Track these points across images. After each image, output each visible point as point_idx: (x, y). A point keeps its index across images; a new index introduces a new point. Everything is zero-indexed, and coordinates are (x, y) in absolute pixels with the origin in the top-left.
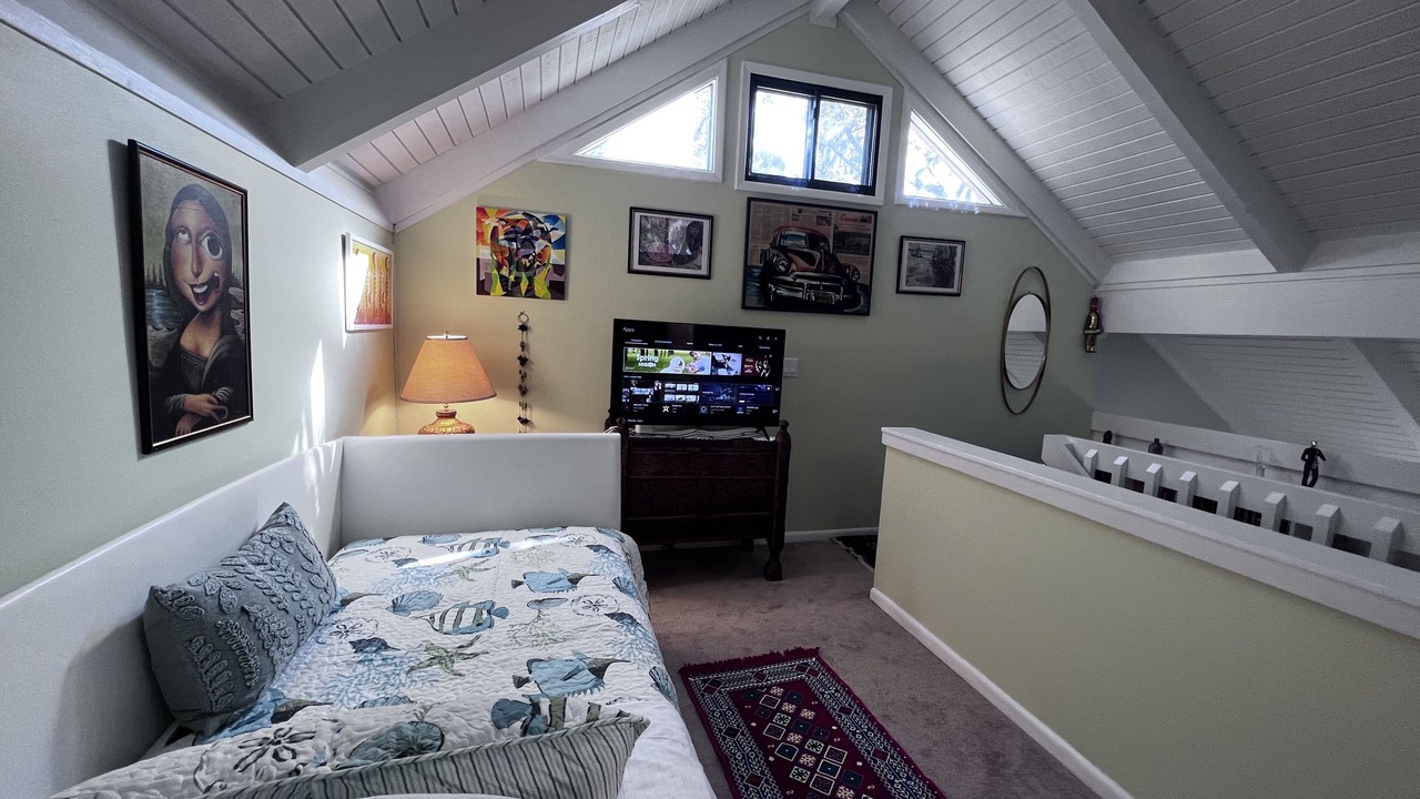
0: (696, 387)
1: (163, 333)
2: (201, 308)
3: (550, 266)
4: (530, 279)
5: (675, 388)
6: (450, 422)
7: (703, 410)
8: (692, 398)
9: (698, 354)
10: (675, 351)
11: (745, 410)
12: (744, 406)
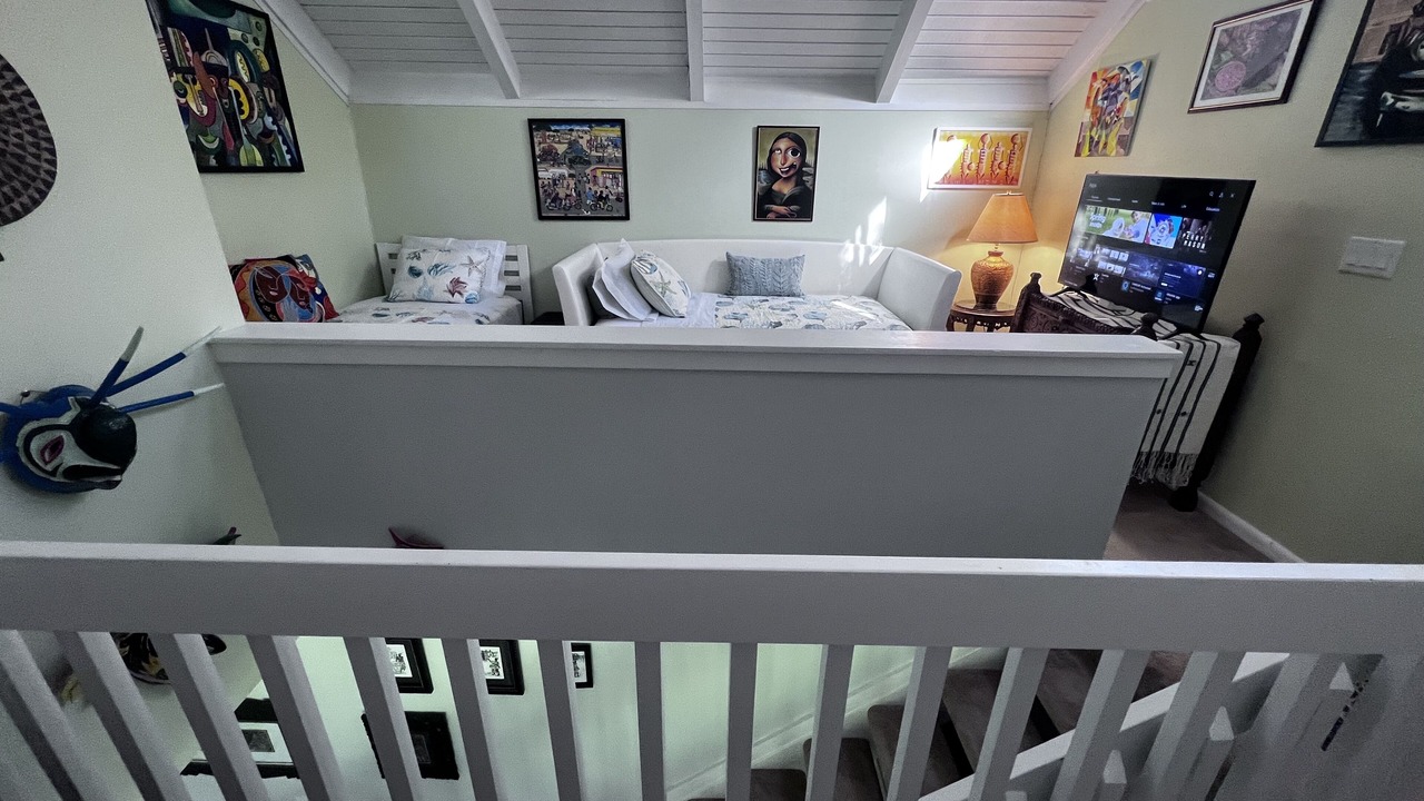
0: (1124, 256)
1: (765, 184)
2: (784, 176)
3: (1122, 121)
4: (1107, 136)
5: (1108, 255)
6: (998, 259)
7: (1125, 286)
8: (1119, 270)
9: (1139, 214)
10: (1121, 210)
11: (1164, 297)
12: (1164, 290)
